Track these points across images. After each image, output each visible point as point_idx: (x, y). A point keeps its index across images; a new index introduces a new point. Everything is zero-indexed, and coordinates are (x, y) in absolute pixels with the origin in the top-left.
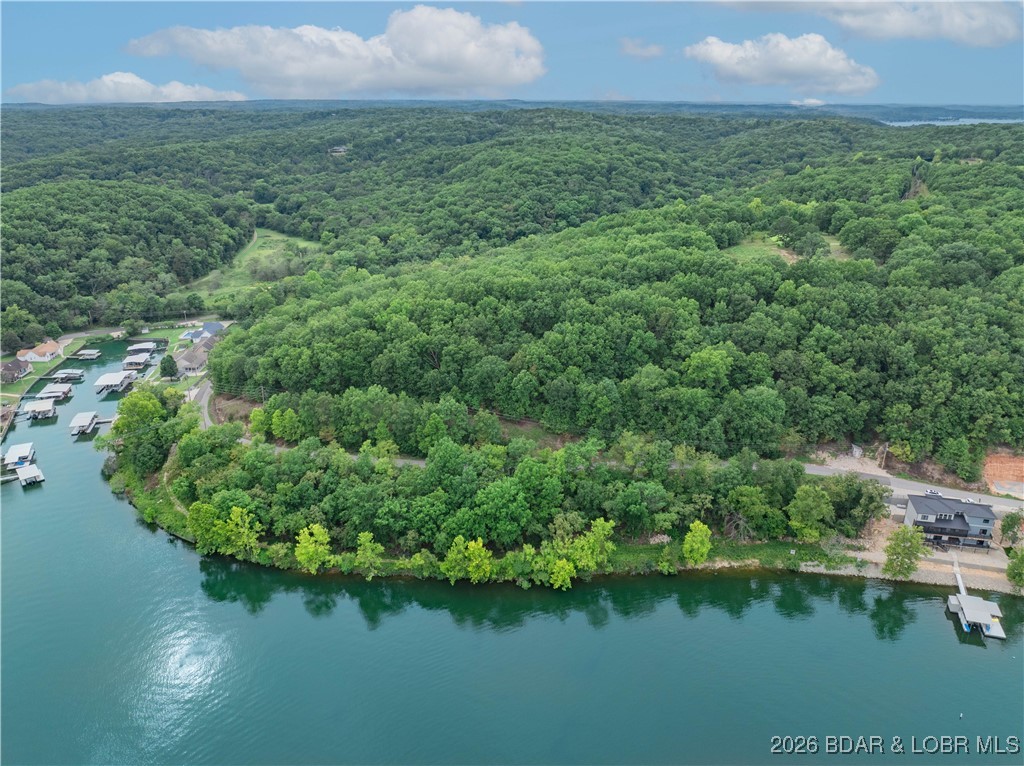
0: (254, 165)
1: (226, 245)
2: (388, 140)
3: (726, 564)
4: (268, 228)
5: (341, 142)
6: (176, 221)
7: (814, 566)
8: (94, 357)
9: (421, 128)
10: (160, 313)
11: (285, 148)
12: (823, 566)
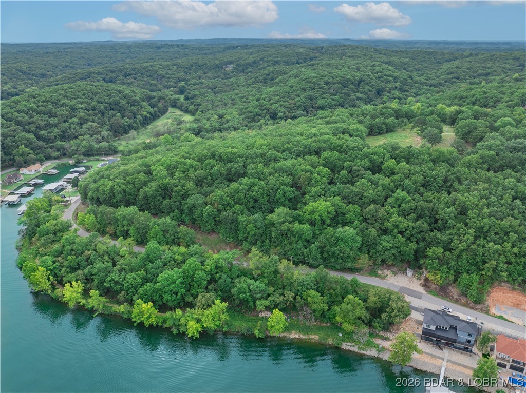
0: (183, 74)
1: (146, 117)
2: (255, 62)
3: (297, 336)
4: (177, 108)
5: (231, 63)
6: (120, 104)
7: (351, 346)
8: (54, 173)
9: (274, 56)
10: (94, 152)
11: (202, 66)
12: (357, 347)
